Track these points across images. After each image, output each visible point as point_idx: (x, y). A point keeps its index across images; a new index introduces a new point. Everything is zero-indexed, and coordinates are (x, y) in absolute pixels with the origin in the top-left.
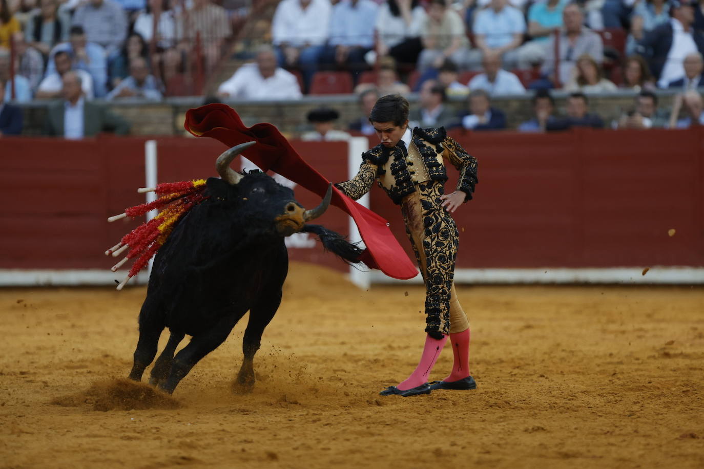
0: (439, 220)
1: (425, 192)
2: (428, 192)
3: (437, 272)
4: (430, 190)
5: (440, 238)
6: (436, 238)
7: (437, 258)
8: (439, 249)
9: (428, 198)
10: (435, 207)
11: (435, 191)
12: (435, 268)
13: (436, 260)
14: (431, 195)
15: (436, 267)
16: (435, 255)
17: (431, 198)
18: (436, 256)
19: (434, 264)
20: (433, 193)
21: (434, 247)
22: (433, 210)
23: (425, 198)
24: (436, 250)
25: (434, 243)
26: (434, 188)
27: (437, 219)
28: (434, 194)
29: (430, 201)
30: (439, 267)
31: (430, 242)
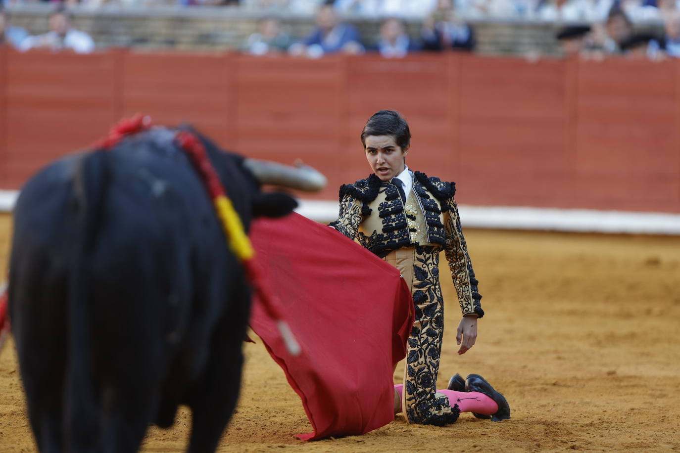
0: (435, 301)
1: (422, 257)
2: (425, 257)
3: (426, 370)
4: (428, 256)
5: (434, 325)
6: (429, 325)
7: (427, 351)
8: (430, 339)
9: (424, 266)
10: (431, 279)
11: (433, 259)
12: (423, 365)
13: (426, 354)
14: (428, 262)
15: (426, 363)
16: (424, 346)
17: (428, 266)
18: (426, 348)
19: (421, 360)
20: (430, 261)
21: (425, 336)
22: (428, 284)
23: (420, 264)
24: (426, 341)
25: (424, 330)
26: (432, 254)
27: (432, 298)
28: (432, 262)
29: (426, 269)
30: (429, 364)
31: (420, 328)
